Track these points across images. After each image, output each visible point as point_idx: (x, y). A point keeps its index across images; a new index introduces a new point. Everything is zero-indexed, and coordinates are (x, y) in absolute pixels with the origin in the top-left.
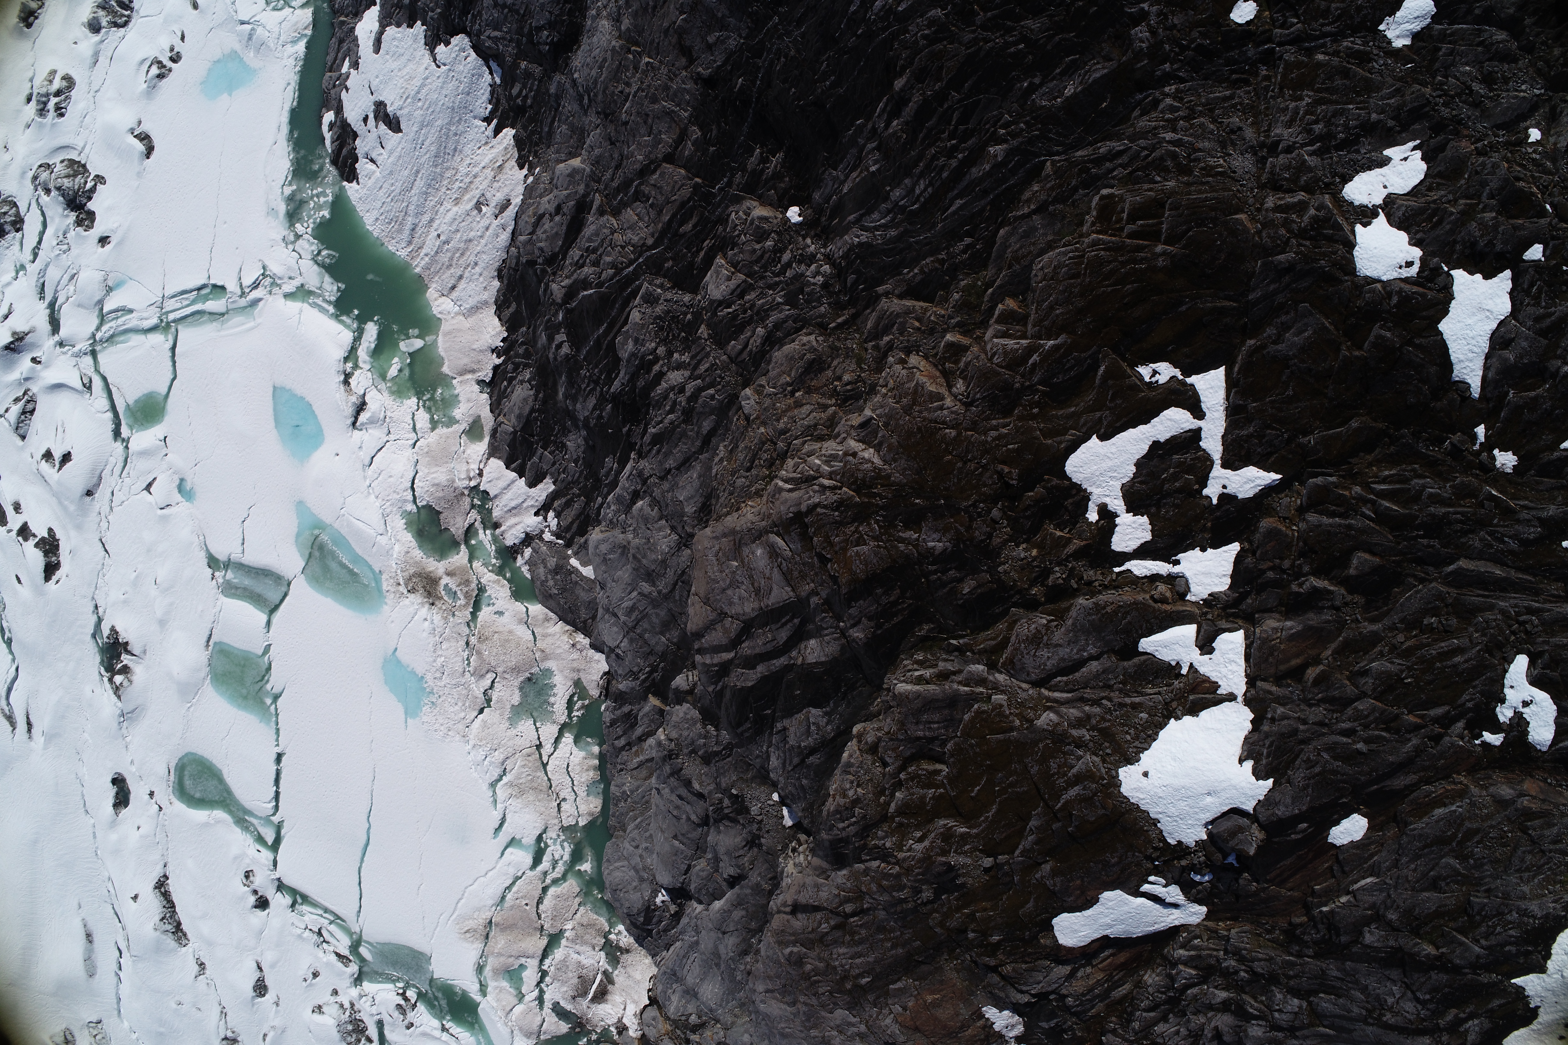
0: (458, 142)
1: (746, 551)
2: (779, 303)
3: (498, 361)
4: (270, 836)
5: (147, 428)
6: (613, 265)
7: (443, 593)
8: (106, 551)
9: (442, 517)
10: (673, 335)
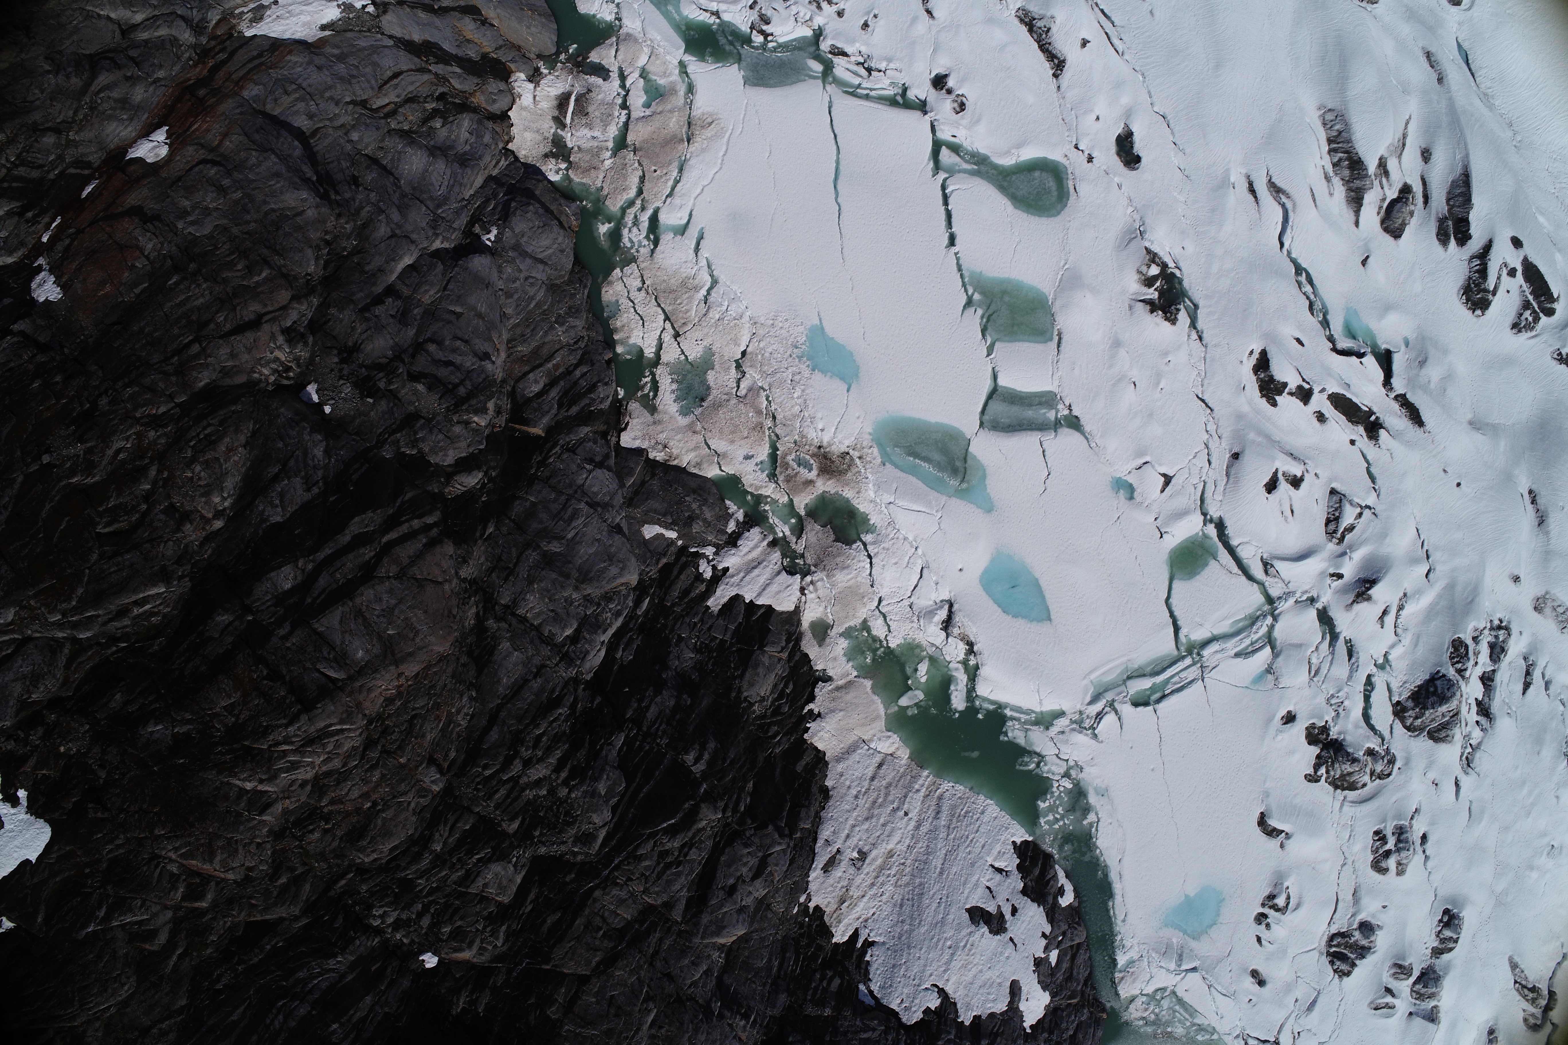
0: (899, 914)
1: (377, 650)
2: (421, 878)
3: (811, 706)
4: (945, 155)
5: (1186, 540)
6: (640, 858)
7: (812, 462)
8: (1203, 401)
9: (833, 537)
10: (552, 810)
